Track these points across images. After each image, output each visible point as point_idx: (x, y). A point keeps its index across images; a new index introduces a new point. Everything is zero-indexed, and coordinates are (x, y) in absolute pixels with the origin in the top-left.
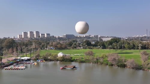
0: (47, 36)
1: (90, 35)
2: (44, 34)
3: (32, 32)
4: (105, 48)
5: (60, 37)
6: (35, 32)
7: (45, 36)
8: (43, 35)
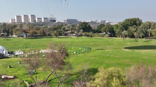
0: (44, 20)
1: (97, 21)
2: (42, 18)
3: (27, 16)
4: (114, 36)
5: (61, 22)
6: (30, 15)
7: (41, 20)
8: (40, 20)
